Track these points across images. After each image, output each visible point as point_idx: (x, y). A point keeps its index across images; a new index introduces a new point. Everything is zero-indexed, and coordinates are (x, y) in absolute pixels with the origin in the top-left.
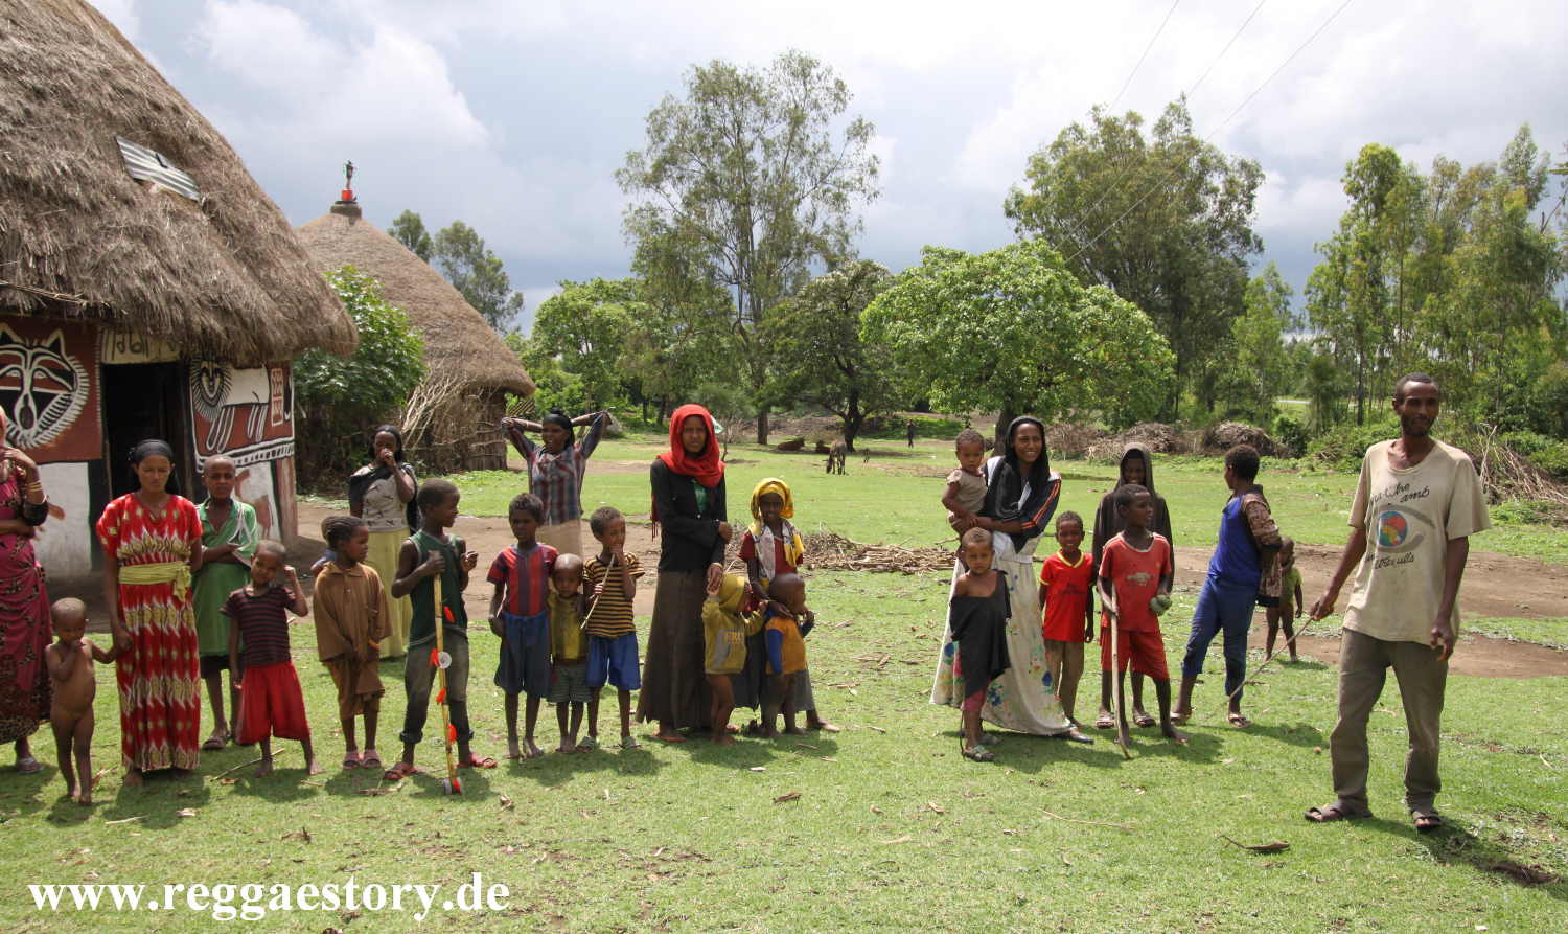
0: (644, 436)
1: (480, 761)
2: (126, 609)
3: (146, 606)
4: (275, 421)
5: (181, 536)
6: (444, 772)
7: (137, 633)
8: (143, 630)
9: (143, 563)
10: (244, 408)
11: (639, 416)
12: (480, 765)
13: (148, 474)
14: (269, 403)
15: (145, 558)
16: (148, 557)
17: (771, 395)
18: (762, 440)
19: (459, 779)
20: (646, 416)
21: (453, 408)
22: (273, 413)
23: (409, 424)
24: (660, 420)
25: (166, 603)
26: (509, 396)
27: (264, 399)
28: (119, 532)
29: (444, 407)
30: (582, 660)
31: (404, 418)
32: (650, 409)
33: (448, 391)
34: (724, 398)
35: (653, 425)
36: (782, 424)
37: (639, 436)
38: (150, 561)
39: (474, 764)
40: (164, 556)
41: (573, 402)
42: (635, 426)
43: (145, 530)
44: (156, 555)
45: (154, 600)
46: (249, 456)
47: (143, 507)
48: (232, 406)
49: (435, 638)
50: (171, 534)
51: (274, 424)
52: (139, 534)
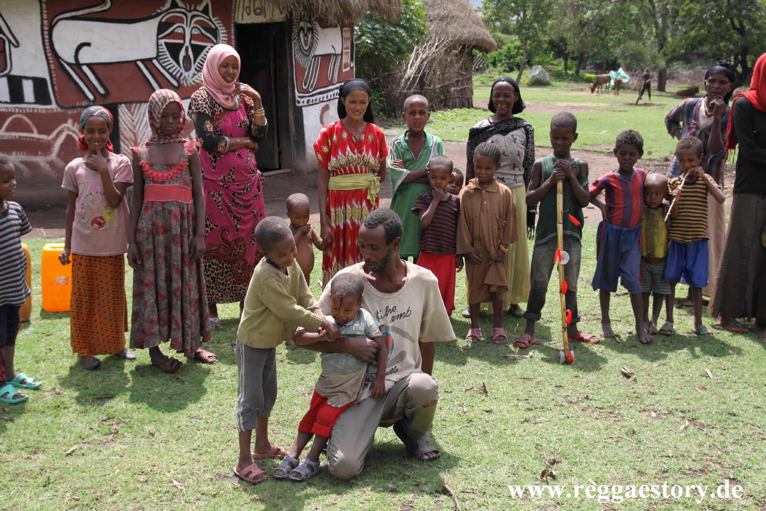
0: (566, 84)
1: (587, 337)
2: (332, 210)
3: (348, 206)
4: (345, 68)
5: (374, 155)
6: (559, 345)
7: (342, 227)
8: (345, 225)
9: (346, 173)
10: (326, 57)
11: (561, 68)
12: (587, 341)
13: (353, 106)
14: (342, 54)
15: (347, 170)
16: (350, 169)
17: (674, 51)
18: (661, 88)
19: (572, 352)
20: (566, 68)
21: (440, 60)
22: (344, 62)
23: (410, 72)
24: (577, 72)
25: (361, 204)
26: (475, 51)
27: (338, 51)
28: (330, 150)
29: (434, 59)
30: (665, 259)
31: (407, 68)
32: (569, 62)
33: (437, 47)
34: (640, 53)
35: (572, 75)
36: (675, 75)
37: (562, 84)
38: (351, 172)
39: (582, 340)
40: (361, 170)
41: (510, 57)
42: (559, 76)
43: (348, 149)
44: (356, 168)
45: (354, 202)
46: (329, 94)
47: (347, 131)
48: (318, 56)
49: (556, 237)
50: (368, 153)
51: (344, 70)
52: (344, 152)
